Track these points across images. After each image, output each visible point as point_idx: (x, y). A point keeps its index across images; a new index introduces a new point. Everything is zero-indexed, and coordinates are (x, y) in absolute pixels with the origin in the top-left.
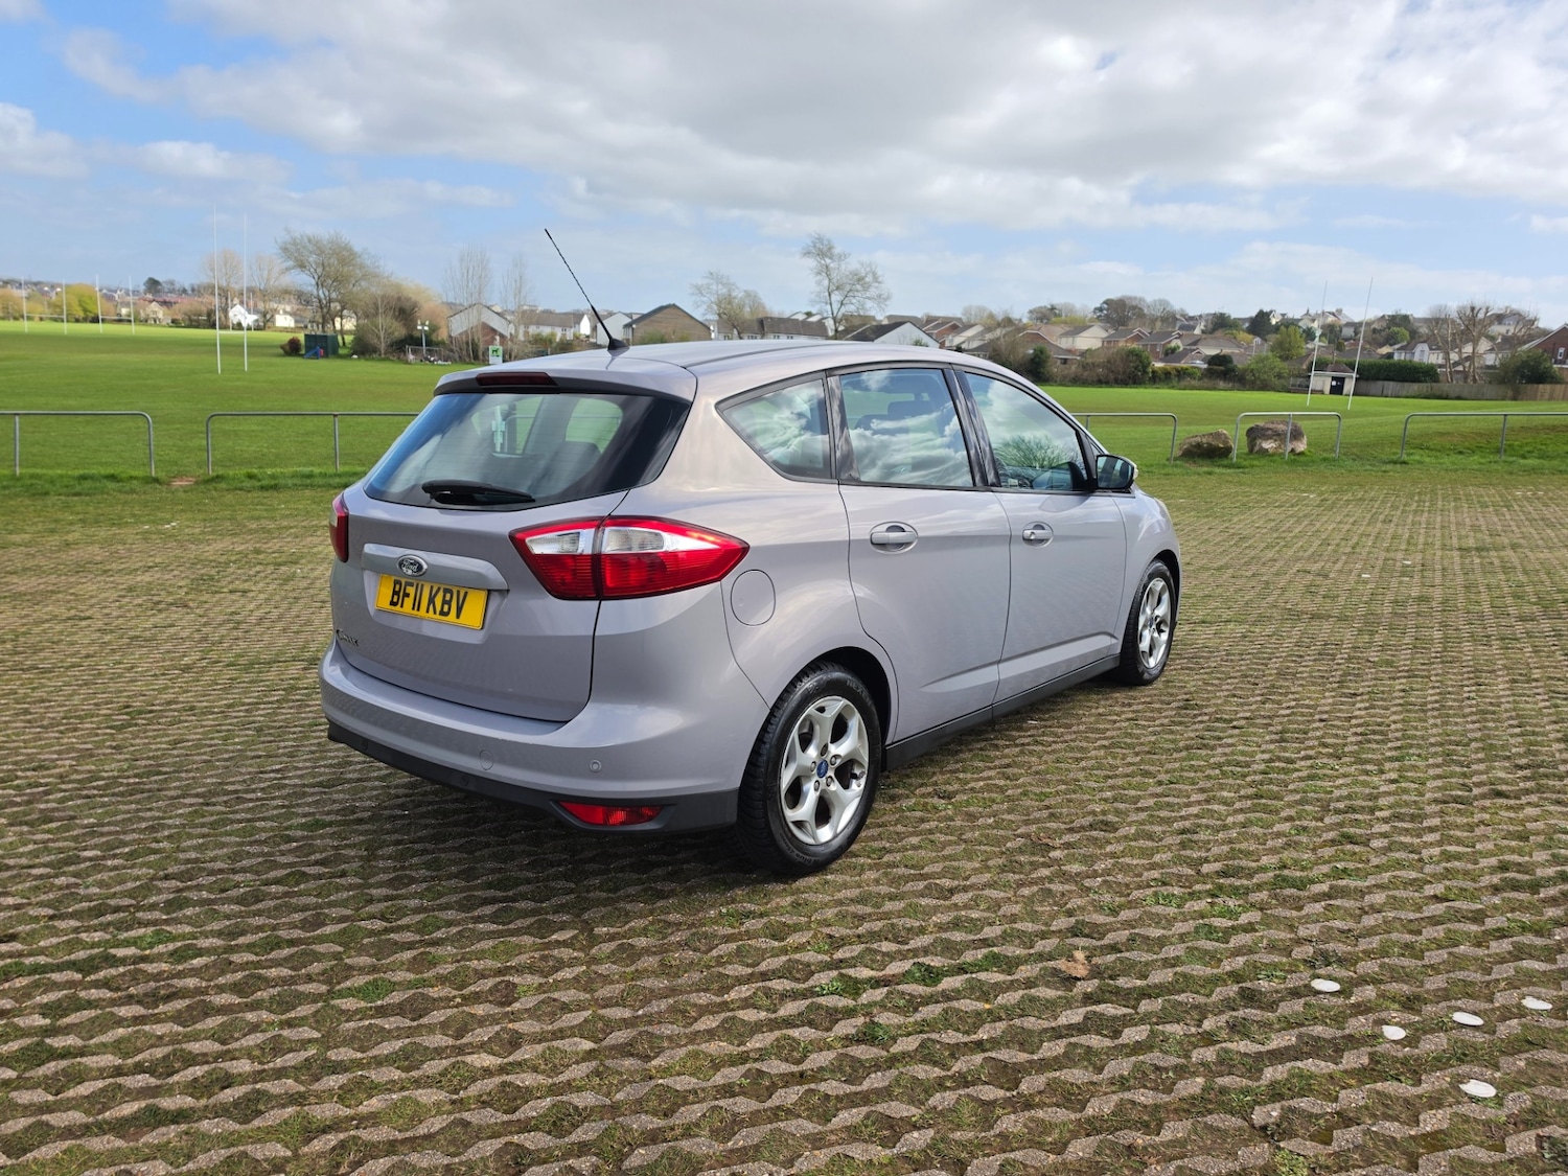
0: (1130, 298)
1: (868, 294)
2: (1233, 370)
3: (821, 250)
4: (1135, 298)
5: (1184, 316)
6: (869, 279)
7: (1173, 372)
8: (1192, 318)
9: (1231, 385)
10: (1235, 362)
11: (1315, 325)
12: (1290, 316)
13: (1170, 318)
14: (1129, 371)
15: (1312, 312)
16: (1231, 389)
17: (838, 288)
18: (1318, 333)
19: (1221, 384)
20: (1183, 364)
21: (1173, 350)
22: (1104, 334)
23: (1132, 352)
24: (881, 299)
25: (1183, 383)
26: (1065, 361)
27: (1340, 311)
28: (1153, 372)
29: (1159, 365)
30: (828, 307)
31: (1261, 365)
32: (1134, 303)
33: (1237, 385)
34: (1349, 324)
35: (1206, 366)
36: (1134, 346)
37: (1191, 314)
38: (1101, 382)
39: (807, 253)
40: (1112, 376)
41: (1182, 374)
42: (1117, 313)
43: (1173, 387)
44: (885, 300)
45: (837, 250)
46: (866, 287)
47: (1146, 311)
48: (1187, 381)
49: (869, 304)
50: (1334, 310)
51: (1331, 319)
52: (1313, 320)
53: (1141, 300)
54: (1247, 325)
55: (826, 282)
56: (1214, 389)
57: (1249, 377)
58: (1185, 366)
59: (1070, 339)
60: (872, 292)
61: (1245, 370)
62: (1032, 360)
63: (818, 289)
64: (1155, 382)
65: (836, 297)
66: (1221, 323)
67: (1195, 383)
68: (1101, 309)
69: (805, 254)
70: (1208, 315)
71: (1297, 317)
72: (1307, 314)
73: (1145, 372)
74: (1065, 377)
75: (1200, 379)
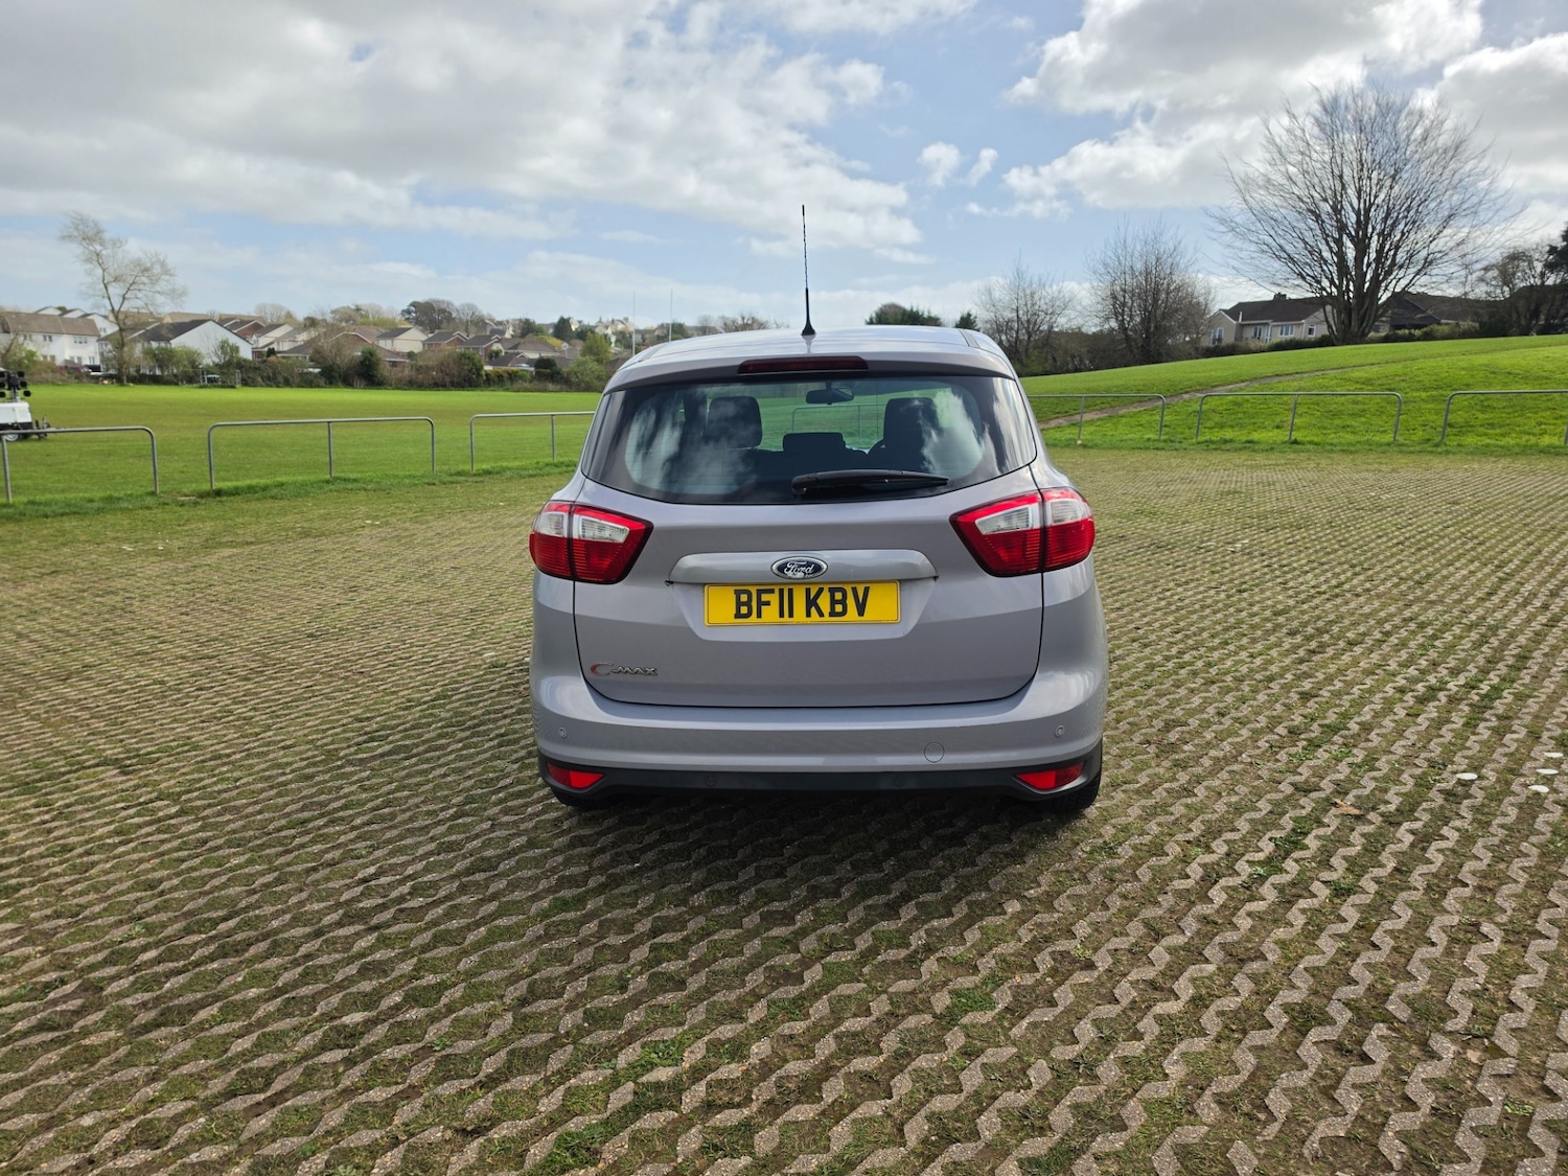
0: (438, 302)
1: (158, 288)
2: (558, 373)
3: (87, 235)
4: (443, 302)
5: (492, 320)
6: (157, 270)
7: (505, 375)
8: (500, 323)
9: (559, 387)
10: (559, 366)
11: (609, 331)
12: (586, 322)
13: (480, 322)
14: (464, 376)
15: (604, 320)
16: (560, 391)
17: (116, 279)
18: (613, 339)
19: (550, 386)
20: (510, 368)
21: (497, 353)
22: (424, 337)
23: (462, 356)
24: (175, 294)
25: (517, 385)
26: (394, 364)
27: (627, 319)
28: (487, 375)
29: (488, 368)
30: (107, 302)
31: (581, 368)
32: (443, 306)
33: (564, 387)
34: (638, 331)
35: (532, 369)
36: (460, 350)
37: (498, 319)
38: (438, 385)
39: (69, 238)
40: (447, 379)
41: (513, 377)
42: (428, 315)
43: (507, 390)
44: (181, 295)
45: (107, 236)
46: (154, 281)
47: (454, 315)
48: (519, 384)
49: (160, 299)
50: (621, 318)
51: (620, 327)
52: (607, 327)
53: (449, 304)
54: (551, 331)
55: (100, 271)
56: (545, 390)
57: (574, 379)
58: (515, 369)
59: (389, 342)
60: (162, 285)
61: (569, 374)
62: (362, 363)
63: (89, 280)
64: (489, 385)
65: (116, 290)
66: (528, 329)
67: (527, 385)
68: (409, 312)
69: (63, 238)
70: (514, 320)
71: (592, 323)
72: (600, 322)
73: (479, 375)
74: (400, 380)
75: (531, 382)
